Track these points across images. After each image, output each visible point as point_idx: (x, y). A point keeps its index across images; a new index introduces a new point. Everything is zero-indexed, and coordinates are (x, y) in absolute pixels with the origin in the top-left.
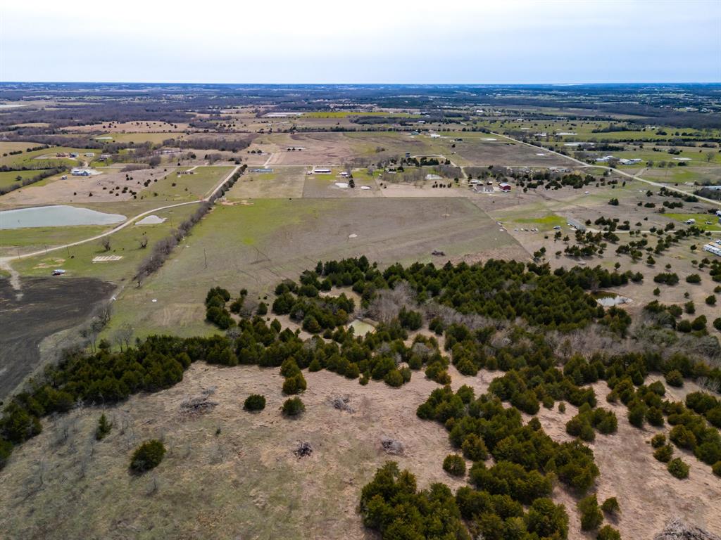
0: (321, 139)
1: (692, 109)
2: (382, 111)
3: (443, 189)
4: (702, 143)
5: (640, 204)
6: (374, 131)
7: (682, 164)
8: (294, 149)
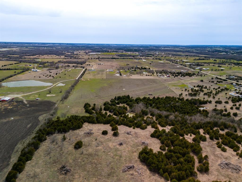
0: (108, 61)
1: (225, 53)
2: (126, 53)
3: (149, 76)
4: (228, 64)
5: (210, 82)
6: (124, 59)
7: (222, 70)
8: (100, 64)
